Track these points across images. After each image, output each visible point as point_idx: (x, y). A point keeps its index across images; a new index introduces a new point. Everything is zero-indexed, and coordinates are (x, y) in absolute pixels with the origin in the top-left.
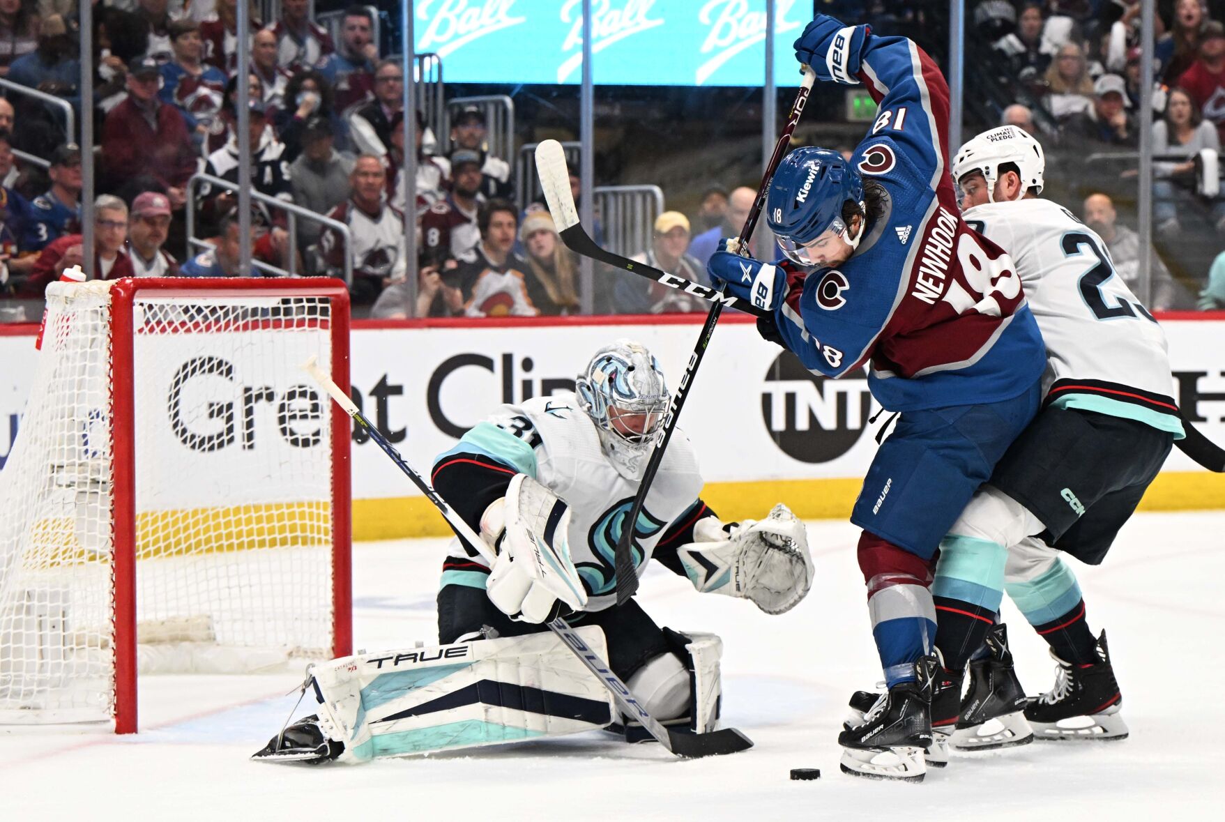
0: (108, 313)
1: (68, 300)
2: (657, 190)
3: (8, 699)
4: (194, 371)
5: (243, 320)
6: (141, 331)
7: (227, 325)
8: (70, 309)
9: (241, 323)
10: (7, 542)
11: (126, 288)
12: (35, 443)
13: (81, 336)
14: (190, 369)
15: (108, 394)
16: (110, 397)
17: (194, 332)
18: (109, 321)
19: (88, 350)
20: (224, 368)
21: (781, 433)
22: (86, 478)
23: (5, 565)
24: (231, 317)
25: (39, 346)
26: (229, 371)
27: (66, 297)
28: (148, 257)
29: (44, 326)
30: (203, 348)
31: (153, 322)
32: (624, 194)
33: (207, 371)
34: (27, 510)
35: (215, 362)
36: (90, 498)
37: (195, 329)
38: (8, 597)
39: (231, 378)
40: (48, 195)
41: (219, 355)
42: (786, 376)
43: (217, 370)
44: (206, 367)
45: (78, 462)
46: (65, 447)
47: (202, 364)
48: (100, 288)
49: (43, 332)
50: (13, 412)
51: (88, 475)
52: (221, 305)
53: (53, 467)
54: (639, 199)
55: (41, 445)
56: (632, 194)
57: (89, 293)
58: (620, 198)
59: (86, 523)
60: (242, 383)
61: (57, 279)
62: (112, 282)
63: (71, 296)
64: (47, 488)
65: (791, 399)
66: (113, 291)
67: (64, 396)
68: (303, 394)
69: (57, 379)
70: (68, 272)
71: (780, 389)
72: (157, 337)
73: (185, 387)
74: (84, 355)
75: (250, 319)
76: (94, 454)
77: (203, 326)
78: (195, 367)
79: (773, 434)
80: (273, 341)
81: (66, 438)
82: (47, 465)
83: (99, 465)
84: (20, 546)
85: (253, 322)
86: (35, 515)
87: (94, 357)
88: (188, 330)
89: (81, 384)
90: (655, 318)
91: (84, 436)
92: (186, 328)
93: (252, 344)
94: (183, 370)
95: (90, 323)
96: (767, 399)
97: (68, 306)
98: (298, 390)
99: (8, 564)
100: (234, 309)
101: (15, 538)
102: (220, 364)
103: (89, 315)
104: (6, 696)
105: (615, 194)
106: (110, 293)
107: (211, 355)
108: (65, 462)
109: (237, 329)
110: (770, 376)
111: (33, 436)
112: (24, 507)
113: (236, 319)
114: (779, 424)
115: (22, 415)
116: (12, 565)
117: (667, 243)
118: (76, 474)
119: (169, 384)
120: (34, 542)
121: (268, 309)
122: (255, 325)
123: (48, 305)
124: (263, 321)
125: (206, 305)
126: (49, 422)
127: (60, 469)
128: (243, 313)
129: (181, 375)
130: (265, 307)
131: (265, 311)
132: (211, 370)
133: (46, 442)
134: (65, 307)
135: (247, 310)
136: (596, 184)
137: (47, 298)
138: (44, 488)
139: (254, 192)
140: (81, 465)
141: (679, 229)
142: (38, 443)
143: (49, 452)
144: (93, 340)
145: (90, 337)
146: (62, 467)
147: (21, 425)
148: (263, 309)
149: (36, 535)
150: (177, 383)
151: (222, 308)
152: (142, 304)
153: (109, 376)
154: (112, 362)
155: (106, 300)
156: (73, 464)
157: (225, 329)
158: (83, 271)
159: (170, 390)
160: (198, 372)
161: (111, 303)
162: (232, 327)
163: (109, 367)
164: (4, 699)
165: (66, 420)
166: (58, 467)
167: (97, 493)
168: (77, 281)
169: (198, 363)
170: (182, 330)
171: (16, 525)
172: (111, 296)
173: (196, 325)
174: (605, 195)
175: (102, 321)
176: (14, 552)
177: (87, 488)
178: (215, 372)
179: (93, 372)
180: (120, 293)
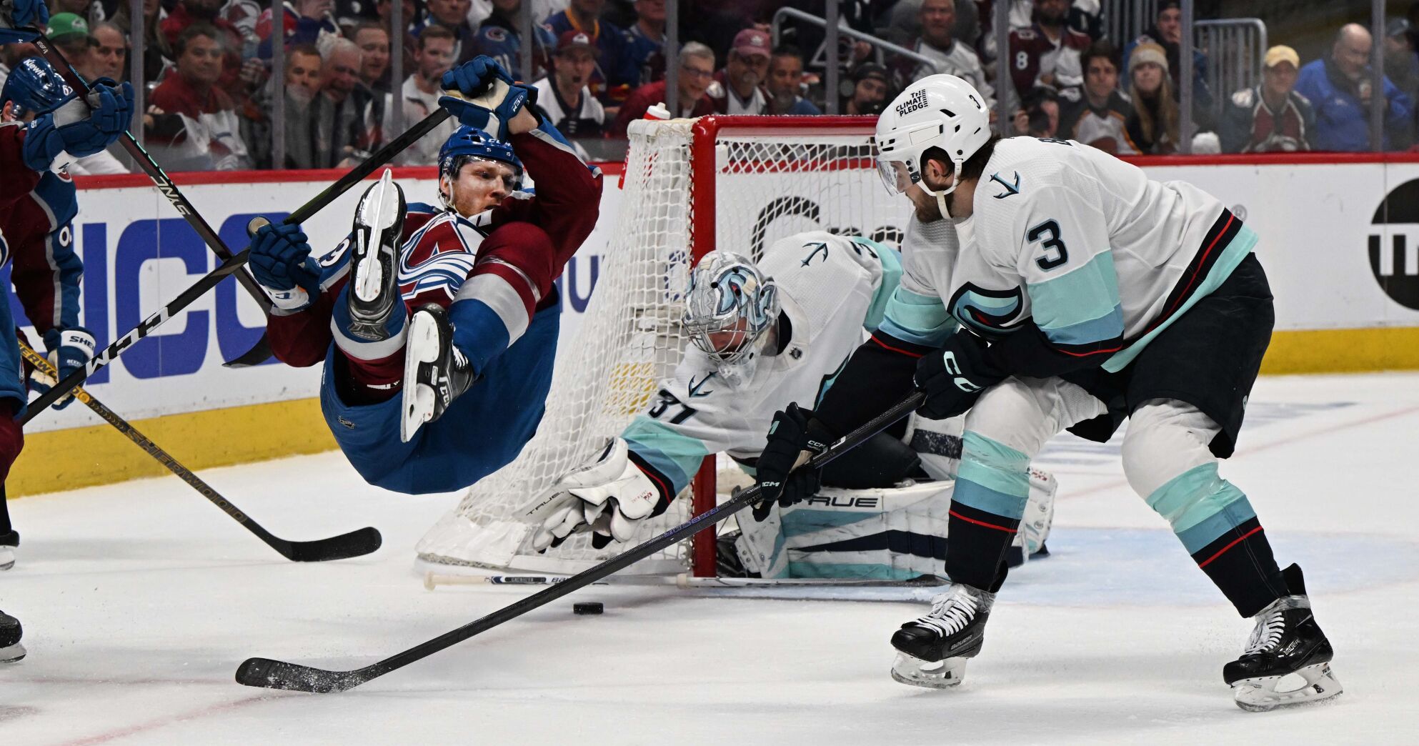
0: (690, 152)
1: (651, 139)
2: (1260, 23)
3: (584, 549)
4: (779, 212)
5: (830, 159)
6: (725, 170)
7: (814, 165)
8: (652, 148)
9: (828, 162)
10: (585, 388)
11: (708, 126)
12: (615, 286)
13: (661, 176)
14: (775, 209)
15: (689, 235)
16: (691, 239)
17: (780, 172)
18: (690, 161)
19: (670, 190)
20: (810, 209)
21: (1389, 278)
22: (666, 322)
23: (583, 411)
24: (819, 156)
25: (621, 185)
26: (816, 212)
27: (648, 136)
28: (746, 94)
29: (626, 165)
30: (789, 188)
31: (738, 162)
32: (1225, 27)
33: (793, 211)
34: (606, 354)
35: (801, 202)
36: (669, 342)
37: (781, 169)
38: (587, 444)
39: (818, 220)
40: (633, 29)
41: (805, 195)
42: (1394, 219)
43: (803, 211)
44: (792, 208)
45: (657, 305)
46: (645, 290)
47: (788, 205)
48: (682, 127)
49: (625, 171)
50: (593, 254)
51: (668, 318)
52: (808, 144)
53: (633, 309)
54: (1241, 32)
55: (621, 288)
56: (1234, 27)
57: (671, 132)
58: (1221, 32)
59: (665, 368)
60: (829, 224)
61: (641, 117)
62: (695, 120)
63: (652, 134)
64: (626, 333)
65: (1399, 242)
66: (695, 129)
67: (645, 237)
68: (891, 237)
69: (638, 220)
70: (652, 110)
71: (1387, 232)
72: (742, 177)
73: (769, 228)
74: (665, 194)
75: (837, 158)
76: (677, 296)
77: (789, 165)
78: (781, 208)
79: (1381, 280)
80: (861, 181)
81: (646, 280)
82: (627, 309)
83: (680, 308)
84: (599, 392)
85: (841, 161)
86: (615, 361)
87: (676, 198)
88: (774, 170)
89: (662, 225)
90: (1257, 157)
91: (666, 279)
92: (771, 167)
93: (840, 184)
94: (769, 211)
95: (672, 162)
96: (1374, 242)
97: (649, 145)
98: (886, 232)
99: (587, 410)
100: (822, 147)
101: (594, 384)
102: (807, 204)
103: (672, 154)
104: (583, 546)
105: (1216, 27)
106: (692, 131)
107: (798, 195)
108: (645, 305)
109: (824, 168)
110: (1378, 219)
111: (613, 278)
112: (603, 351)
113: (823, 159)
114: (1387, 268)
115: (604, 257)
116: (591, 412)
117: (1274, 78)
118: (656, 318)
119: (754, 225)
120: (614, 388)
121: (856, 148)
122: (843, 165)
123: (631, 144)
124: (850, 160)
125: (793, 143)
126: (629, 264)
127: (639, 312)
128: (831, 151)
129: (766, 216)
130: (854, 146)
131: (853, 150)
132: (797, 211)
133: (625, 285)
134: (647, 146)
135: (835, 148)
136: (1196, 18)
137: (629, 137)
138: (624, 332)
139: (843, 26)
140: (662, 308)
141: (1286, 64)
142: (618, 285)
143: (629, 295)
144: (676, 180)
145: (671, 176)
146: (642, 310)
147: (602, 267)
148: (851, 147)
149: (615, 381)
150: (762, 224)
151: (809, 147)
152: (726, 143)
153: (690, 217)
154: (693, 203)
155: (688, 138)
156: (653, 308)
157: (812, 169)
158: (667, 108)
159: (755, 231)
160: (783, 214)
161: (692, 141)
162: (819, 167)
163: (690, 207)
164: (581, 549)
165: (646, 262)
166: (638, 310)
167: (676, 337)
168: (659, 119)
169: (784, 203)
170: (767, 170)
171: (595, 370)
172: (693, 135)
173: (783, 165)
174: (1205, 28)
175: (684, 160)
176: (593, 398)
177: (667, 333)
178: (801, 213)
179: (674, 212)
180: (703, 131)
